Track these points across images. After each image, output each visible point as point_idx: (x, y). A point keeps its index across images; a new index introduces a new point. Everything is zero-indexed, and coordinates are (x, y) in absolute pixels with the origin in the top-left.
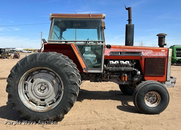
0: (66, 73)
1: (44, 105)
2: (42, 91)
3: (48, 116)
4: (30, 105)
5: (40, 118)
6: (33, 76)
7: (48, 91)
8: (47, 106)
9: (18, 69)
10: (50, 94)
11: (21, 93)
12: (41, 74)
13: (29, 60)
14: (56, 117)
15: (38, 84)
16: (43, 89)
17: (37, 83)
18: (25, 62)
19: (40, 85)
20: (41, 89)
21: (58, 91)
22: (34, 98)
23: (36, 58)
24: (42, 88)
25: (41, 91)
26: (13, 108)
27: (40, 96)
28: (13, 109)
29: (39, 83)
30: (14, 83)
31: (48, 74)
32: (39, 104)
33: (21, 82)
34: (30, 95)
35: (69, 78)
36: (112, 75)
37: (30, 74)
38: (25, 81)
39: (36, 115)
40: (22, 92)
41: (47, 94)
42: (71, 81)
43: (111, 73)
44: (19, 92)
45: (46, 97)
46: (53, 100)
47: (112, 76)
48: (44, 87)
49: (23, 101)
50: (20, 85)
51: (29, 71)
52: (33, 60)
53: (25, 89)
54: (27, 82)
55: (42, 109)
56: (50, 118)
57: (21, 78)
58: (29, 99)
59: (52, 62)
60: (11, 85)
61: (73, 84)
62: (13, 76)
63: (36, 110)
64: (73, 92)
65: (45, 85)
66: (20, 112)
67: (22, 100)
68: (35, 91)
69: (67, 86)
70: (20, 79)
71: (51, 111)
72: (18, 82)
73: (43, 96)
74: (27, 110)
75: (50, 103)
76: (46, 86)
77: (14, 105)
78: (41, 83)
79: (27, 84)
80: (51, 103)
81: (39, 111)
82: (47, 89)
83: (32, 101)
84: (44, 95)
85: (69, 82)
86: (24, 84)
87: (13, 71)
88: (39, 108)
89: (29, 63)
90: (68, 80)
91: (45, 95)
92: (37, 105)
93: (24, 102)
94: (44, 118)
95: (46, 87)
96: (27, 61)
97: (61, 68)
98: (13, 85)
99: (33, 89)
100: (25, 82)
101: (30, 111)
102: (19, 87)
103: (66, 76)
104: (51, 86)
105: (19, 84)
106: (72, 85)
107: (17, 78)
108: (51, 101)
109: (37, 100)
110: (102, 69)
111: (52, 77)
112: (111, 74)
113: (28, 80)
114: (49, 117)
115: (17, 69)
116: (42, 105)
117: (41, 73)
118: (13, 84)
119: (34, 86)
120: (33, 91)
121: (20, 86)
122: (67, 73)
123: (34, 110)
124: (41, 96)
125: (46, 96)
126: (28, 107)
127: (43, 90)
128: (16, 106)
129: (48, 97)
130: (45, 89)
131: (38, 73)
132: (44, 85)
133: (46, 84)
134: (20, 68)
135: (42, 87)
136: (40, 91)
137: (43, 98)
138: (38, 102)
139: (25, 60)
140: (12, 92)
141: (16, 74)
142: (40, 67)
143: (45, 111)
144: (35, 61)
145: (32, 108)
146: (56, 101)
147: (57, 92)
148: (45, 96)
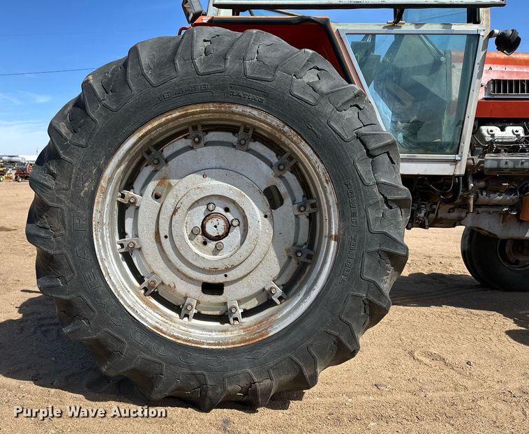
0: (359, 137)
1: (218, 313)
2: (212, 245)
3: (249, 371)
4: (151, 315)
5: (209, 383)
6: (167, 161)
7: (242, 243)
8: (236, 319)
9: (93, 116)
10: (253, 260)
11: (105, 252)
12: (207, 155)
13: (152, 62)
14: (291, 376)
15: (191, 207)
16: (214, 235)
17: (187, 203)
18: (129, 71)
19: (201, 211)
20: (204, 233)
21: (295, 244)
22: (168, 277)
23: (192, 53)
24: (210, 230)
25: (205, 243)
26: (65, 325)
27: (203, 270)
28: (66, 330)
29: (197, 203)
30: (69, 192)
31: (240, 154)
32: (195, 311)
33: (107, 188)
34: (151, 260)
35: (374, 170)
36: (484, 193)
37: (149, 152)
38: (126, 192)
39: (190, 367)
40: (109, 246)
41: (235, 260)
42: (385, 184)
43: (482, 184)
44: (99, 246)
45: (232, 275)
46: (264, 289)
47: (484, 197)
48: (222, 223)
49: (116, 289)
50: (102, 209)
51: (149, 127)
52: (173, 62)
53: (123, 234)
54: (131, 193)
55: (214, 335)
56: (263, 384)
57: (106, 164)
58: (144, 285)
59: (278, 73)
60: (55, 204)
61: (395, 201)
62: (63, 156)
63: (189, 341)
64: (392, 250)
65: (227, 210)
66: (101, 350)
67: (113, 285)
68: (177, 244)
69: (363, 213)
70: (100, 172)
71: (268, 348)
72: (89, 187)
73: (215, 271)
74: (138, 337)
75: (248, 308)
76: (230, 216)
77: (69, 311)
78: (208, 200)
79: (134, 203)
80: (253, 303)
81: (203, 343)
82: (236, 234)
83: (156, 296)
84: (221, 266)
85: (376, 189)
86: (120, 204)
87: (63, 129)
88: (198, 331)
89: (153, 82)
90: (369, 179)
91: (228, 264)
92: (187, 316)
93: (122, 298)
94: (230, 384)
95: (235, 223)
96: (142, 69)
97: (329, 109)
98: (65, 204)
99: (164, 231)
100: (123, 196)
101: (153, 345)
102: (96, 215)
103: (359, 153)
104: (259, 215)
105: (98, 198)
106: (389, 212)
107: (84, 164)
108: (256, 295)
109: (182, 288)
110: (461, 157)
111: (265, 167)
112: (482, 189)
113: (138, 185)
114: (256, 380)
115: (88, 115)
116: (209, 313)
117: (206, 145)
118: (62, 197)
119: (171, 213)
120: (166, 244)
121: (103, 211)
122: (365, 139)
123: (178, 338)
124: (207, 266)
125: (234, 267)
126: (147, 322)
127: (218, 238)
128: (81, 317)
129: (241, 275)
130: (226, 234)
131: (192, 148)
132: (222, 211)
133: (231, 206)
134: (104, 106)
135: (215, 221)
136: (202, 245)
137: (219, 279)
138: (188, 301)
139: (130, 64)
140: (58, 242)
141: (83, 142)
142: (211, 107)
143: (232, 343)
144: (182, 66)
145: (165, 330)
146: (280, 298)
147: (288, 251)
148: (227, 269)
